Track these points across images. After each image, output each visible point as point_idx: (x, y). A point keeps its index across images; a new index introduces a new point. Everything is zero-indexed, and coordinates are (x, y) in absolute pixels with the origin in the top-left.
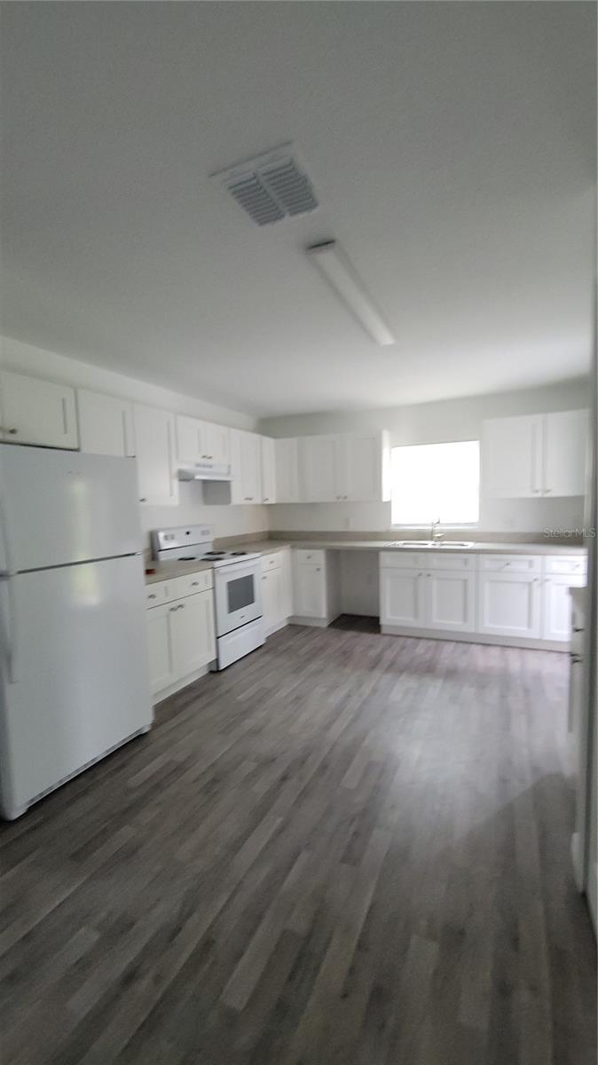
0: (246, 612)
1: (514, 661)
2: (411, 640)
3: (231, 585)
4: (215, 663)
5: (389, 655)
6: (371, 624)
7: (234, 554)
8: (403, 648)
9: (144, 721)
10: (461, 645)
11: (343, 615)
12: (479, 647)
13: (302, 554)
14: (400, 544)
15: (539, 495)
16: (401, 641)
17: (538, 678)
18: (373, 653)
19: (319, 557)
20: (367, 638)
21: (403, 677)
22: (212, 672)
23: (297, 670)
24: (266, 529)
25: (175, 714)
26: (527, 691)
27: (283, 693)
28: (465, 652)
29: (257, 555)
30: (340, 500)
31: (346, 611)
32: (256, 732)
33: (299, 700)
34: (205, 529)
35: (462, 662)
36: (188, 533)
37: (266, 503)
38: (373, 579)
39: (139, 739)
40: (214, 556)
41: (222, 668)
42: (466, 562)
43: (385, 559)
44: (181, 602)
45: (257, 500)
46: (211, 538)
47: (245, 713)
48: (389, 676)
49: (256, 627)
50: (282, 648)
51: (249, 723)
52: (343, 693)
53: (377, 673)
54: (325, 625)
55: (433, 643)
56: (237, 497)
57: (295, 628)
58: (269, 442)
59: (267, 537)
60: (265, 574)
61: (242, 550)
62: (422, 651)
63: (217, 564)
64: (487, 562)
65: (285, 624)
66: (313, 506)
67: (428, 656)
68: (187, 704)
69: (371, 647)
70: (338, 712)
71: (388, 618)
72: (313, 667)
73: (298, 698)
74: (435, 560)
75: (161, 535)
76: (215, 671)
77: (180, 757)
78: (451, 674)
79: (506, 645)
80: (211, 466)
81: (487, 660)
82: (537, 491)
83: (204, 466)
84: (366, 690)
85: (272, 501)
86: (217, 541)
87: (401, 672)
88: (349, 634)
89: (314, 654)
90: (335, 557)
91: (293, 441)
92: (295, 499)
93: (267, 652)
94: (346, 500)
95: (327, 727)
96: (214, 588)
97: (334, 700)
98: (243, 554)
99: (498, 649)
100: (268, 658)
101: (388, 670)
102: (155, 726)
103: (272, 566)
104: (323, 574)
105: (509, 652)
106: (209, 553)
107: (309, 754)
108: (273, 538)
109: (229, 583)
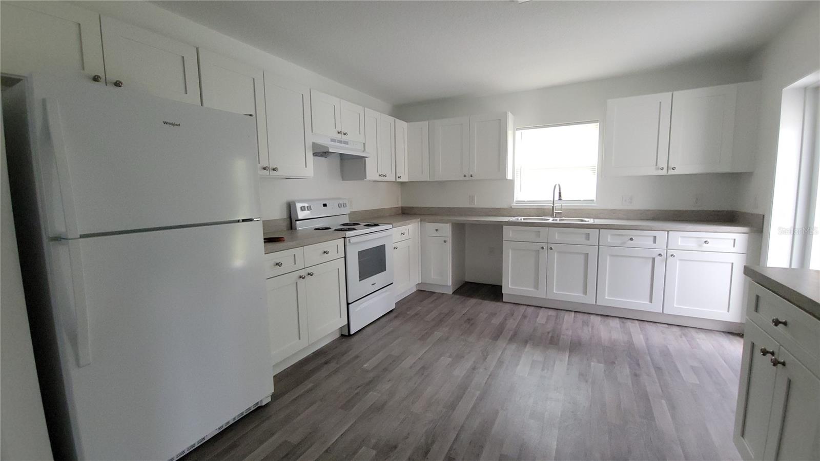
0: (378, 279)
1: (638, 335)
2: (530, 310)
3: (361, 254)
4: (347, 326)
5: (511, 324)
6: (494, 292)
7: (366, 225)
8: (524, 317)
9: (264, 392)
10: (580, 316)
11: (467, 283)
12: (599, 318)
13: (430, 227)
14: (521, 219)
15: (664, 172)
16: (522, 309)
17: (666, 353)
18: (496, 321)
19: (446, 230)
20: (489, 306)
21: (528, 348)
22: (343, 336)
23: (423, 338)
24: (400, 205)
25: (299, 383)
26: (658, 369)
27: (408, 362)
28: (586, 323)
29: (390, 226)
30: (467, 178)
31: (470, 278)
32: (378, 408)
33: (424, 370)
34: (341, 202)
35: (585, 334)
36: (325, 205)
37: (399, 180)
38: (496, 251)
39: (258, 411)
40: (350, 226)
41: (352, 332)
42: (588, 236)
43: (508, 233)
44: (309, 270)
45: (391, 177)
46: (347, 210)
47: (370, 384)
48: (513, 346)
49: (388, 293)
50: (410, 313)
51: (373, 397)
52: (467, 364)
53: (501, 343)
54: (450, 292)
55: (552, 313)
56: (372, 173)
57: (423, 294)
58: (402, 125)
59: (400, 212)
60: (395, 245)
61: (375, 222)
62: (543, 321)
63: (349, 234)
64: (608, 237)
65: (415, 290)
66: (441, 184)
67: (549, 327)
68: (313, 371)
69: (494, 314)
70: (463, 388)
71: (509, 287)
72: (438, 334)
73: (423, 368)
74: (556, 235)
75: (299, 205)
76: (346, 335)
77: (295, 439)
78: (575, 347)
79: (624, 317)
80: (346, 143)
81: (609, 332)
82: (662, 169)
83: (340, 142)
84: (492, 361)
85: (405, 179)
86: (352, 214)
87: (526, 342)
88: (473, 301)
89: (440, 321)
90: (460, 230)
91: (424, 124)
92: (426, 178)
93: (396, 317)
94: (473, 178)
95: (453, 406)
96: (345, 257)
97: (460, 372)
98: (376, 225)
99: (617, 320)
100: (396, 323)
101: (512, 339)
102: (275, 397)
103: (404, 237)
104: (449, 246)
105: (629, 324)
106: (344, 225)
107: (433, 442)
108: (405, 213)
109: (360, 253)
